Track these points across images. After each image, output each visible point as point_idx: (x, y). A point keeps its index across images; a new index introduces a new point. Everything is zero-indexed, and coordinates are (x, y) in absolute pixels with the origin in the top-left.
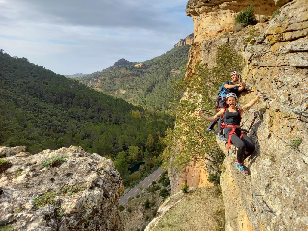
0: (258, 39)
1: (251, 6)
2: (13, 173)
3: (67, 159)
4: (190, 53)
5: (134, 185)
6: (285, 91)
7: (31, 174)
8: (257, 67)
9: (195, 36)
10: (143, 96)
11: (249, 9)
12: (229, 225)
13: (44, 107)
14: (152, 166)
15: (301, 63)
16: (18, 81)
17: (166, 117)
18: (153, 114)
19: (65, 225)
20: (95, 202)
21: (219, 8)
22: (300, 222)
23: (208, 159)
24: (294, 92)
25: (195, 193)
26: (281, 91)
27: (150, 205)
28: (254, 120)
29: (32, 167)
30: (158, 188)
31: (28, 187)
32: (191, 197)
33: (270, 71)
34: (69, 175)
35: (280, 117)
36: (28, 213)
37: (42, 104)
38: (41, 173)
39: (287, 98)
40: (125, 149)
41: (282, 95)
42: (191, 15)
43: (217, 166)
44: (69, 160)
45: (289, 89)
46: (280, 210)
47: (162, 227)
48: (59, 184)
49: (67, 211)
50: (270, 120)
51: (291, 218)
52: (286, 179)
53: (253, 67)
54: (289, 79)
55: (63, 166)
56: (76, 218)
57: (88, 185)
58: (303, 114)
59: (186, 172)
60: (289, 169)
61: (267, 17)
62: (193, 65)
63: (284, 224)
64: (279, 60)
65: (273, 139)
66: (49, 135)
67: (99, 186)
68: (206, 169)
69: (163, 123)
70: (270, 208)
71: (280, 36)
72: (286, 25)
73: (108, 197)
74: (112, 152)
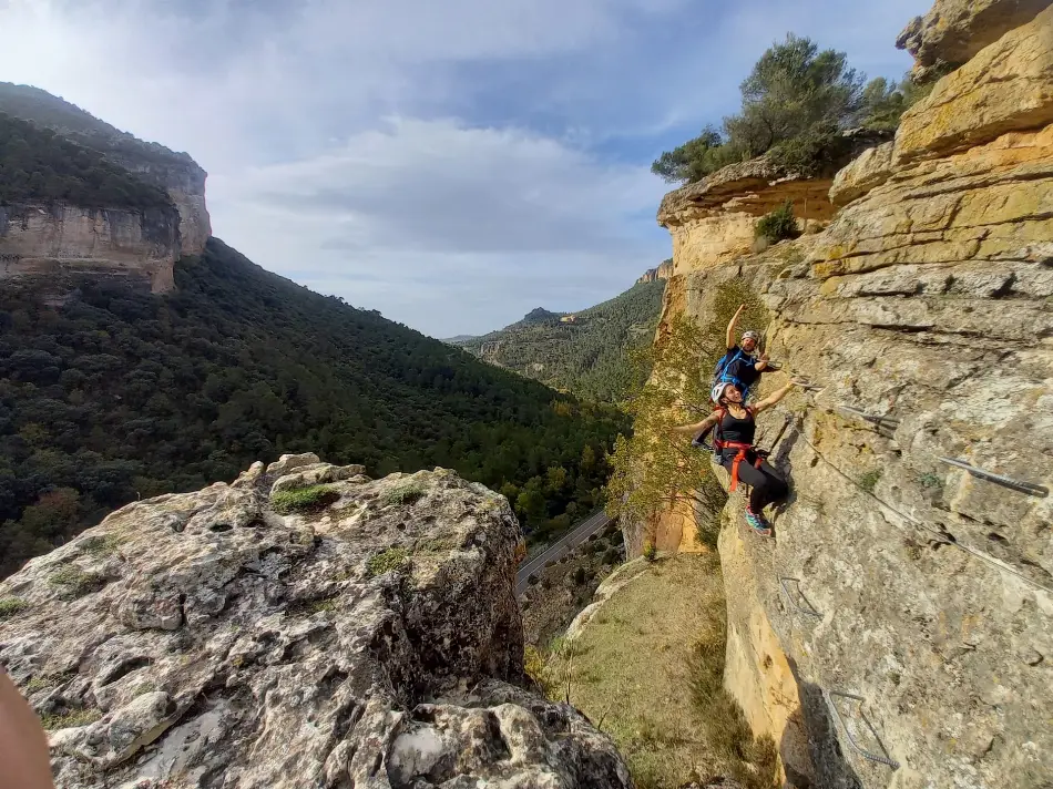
0: (796, 268)
1: (786, 204)
2: (341, 511)
3: (428, 491)
4: (665, 294)
5: (556, 539)
6: (846, 373)
7: (369, 513)
8: (793, 324)
9: (675, 263)
10: (576, 375)
11: (782, 208)
12: (735, 633)
13: (404, 393)
14: (590, 505)
15: (880, 318)
16: (365, 350)
17: (619, 414)
18: (593, 409)
19: (417, 609)
20: (470, 571)
21: (723, 210)
22: (871, 639)
23: (695, 499)
24: (866, 376)
25: (668, 564)
26: (839, 373)
27: (586, 578)
28: (784, 429)
29: (371, 503)
30: (601, 548)
31: (362, 537)
32: (661, 570)
33: (819, 333)
34: (429, 520)
35: (835, 427)
36: (358, 582)
37: (401, 389)
38: (385, 513)
39: (850, 389)
40: (542, 471)
41: (840, 380)
42: (668, 225)
43: (714, 512)
44: (431, 493)
45: (855, 369)
46: (832, 612)
47: (604, 622)
48: (412, 535)
49: (422, 585)
50: (817, 430)
51: (853, 630)
52: (846, 551)
53: (786, 324)
54: (855, 350)
55: (422, 502)
56: (436, 598)
57: (459, 540)
58: (883, 422)
59: (654, 520)
60: (852, 530)
61: (821, 224)
62: (671, 316)
63: (838, 641)
64: (836, 311)
65: (822, 468)
66: (411, 442)
67: (478, 544)
68: (692, 517)
69: (614, 426)
70: (811, 607)
71: (840, 264)
72: (851, 243)
73: (494, 564)
74: (517, 477)
